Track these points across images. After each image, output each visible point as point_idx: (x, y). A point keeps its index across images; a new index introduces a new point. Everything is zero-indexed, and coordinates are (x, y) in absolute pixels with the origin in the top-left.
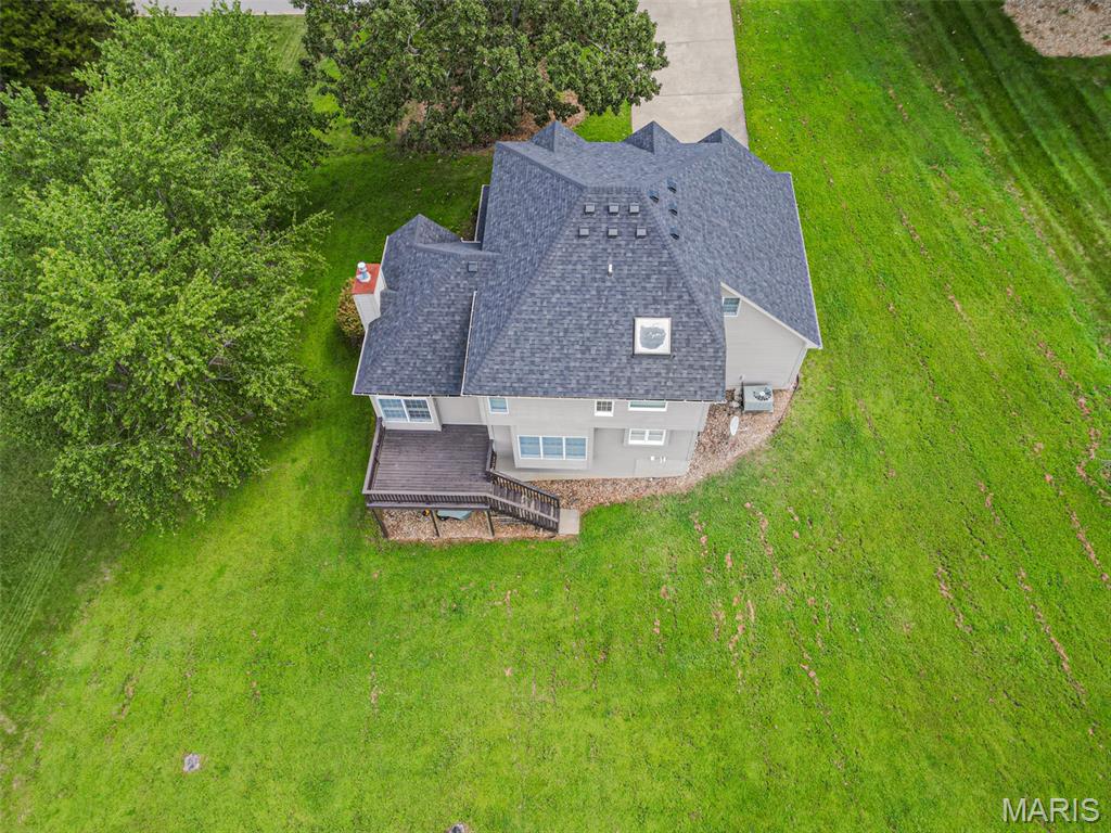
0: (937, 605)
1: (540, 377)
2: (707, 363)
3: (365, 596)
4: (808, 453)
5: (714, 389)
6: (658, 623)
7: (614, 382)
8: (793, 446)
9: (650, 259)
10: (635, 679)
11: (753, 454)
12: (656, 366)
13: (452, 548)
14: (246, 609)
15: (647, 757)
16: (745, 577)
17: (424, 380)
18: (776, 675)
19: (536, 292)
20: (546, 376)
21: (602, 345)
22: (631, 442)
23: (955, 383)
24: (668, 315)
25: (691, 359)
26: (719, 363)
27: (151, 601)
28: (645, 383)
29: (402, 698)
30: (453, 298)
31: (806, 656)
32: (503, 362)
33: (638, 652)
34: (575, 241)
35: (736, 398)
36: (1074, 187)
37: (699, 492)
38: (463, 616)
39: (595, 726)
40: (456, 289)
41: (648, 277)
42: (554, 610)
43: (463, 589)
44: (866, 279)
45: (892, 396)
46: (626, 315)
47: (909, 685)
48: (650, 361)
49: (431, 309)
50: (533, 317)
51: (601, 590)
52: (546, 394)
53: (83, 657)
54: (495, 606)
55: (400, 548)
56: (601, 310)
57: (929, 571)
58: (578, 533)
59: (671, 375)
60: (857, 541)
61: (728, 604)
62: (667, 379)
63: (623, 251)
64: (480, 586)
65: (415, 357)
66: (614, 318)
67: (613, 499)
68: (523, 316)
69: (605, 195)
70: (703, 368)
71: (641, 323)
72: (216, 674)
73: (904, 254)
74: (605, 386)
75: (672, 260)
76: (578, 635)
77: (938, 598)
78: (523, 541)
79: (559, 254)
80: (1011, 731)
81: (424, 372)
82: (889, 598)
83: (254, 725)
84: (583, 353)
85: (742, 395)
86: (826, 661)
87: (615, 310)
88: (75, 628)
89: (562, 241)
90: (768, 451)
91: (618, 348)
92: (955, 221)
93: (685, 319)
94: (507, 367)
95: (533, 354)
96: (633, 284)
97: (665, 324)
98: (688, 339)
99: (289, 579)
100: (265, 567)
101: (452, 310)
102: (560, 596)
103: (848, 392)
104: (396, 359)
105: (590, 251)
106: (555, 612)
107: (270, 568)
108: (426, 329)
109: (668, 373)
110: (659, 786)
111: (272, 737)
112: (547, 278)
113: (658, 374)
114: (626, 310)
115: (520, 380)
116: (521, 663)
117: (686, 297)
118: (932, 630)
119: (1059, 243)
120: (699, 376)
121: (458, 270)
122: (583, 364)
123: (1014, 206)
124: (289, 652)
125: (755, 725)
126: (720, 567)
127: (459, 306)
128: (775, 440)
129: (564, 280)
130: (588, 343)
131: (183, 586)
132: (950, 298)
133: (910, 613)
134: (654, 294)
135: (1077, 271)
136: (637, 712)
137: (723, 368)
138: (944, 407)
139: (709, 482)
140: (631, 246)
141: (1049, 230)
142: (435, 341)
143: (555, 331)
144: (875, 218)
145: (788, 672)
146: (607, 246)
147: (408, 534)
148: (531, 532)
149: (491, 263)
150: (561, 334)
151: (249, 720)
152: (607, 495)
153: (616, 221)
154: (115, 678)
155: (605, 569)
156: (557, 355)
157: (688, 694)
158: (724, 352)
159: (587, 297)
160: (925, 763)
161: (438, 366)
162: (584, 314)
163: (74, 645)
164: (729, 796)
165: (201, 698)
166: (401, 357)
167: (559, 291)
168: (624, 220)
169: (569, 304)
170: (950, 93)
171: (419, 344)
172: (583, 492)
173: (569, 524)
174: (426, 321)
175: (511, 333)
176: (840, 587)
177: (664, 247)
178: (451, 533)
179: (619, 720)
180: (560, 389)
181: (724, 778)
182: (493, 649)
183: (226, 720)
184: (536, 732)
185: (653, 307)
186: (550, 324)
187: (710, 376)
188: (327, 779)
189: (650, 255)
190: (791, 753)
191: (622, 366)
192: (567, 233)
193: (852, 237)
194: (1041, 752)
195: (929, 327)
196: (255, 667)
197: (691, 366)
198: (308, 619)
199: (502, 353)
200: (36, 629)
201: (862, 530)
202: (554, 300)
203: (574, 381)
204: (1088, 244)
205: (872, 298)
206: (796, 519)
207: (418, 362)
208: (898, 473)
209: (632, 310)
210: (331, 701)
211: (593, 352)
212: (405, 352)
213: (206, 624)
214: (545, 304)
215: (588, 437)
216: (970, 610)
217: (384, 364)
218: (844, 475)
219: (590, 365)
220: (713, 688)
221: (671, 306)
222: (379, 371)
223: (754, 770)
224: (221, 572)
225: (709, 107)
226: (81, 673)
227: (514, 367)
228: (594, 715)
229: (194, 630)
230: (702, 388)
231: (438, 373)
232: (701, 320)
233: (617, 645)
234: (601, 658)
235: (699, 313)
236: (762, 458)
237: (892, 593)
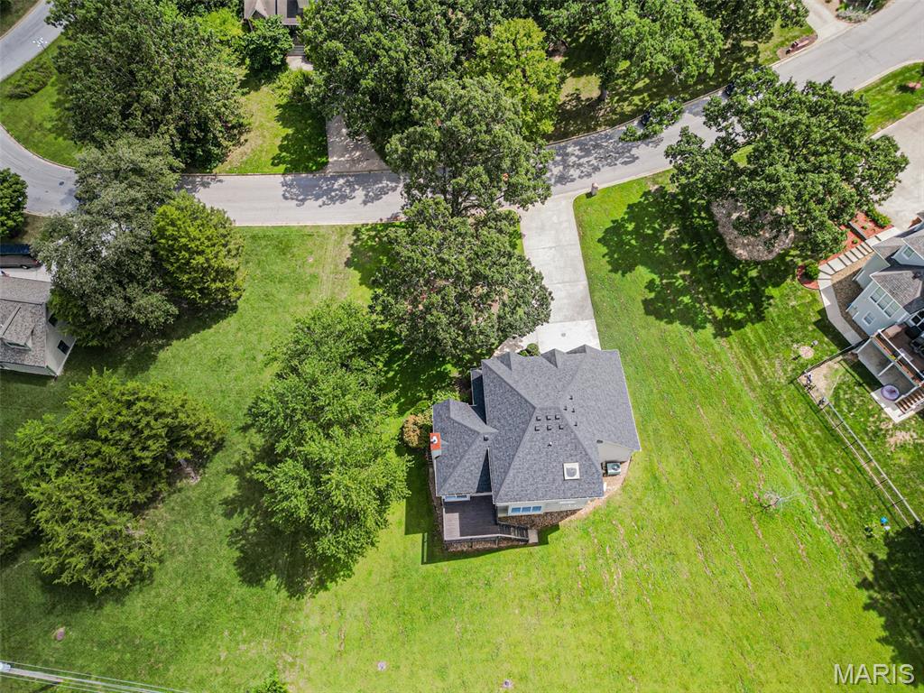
0: (697, 564)
1: (525, 493)
2: (595, 481)
3: (443, 580)
4: (638, 494)
5: (599, 492)
6: (580, 583)
7: (557, 492)
8: (632, 491)
9: (567, 437)
10: (574, 610)
11: (614, 496)
12: (574, 484)
14: (387, 592)
15: (583, 644)
16: (616, 557)
17: (468, 487)
18: (633, 602)
19: (520, 455)
20: (529, 492)
21: (551, 476)
23: (702, 453)
24: (577, 461)
25: (587, 479)
26: (600, 480)
27: (340, 592)
28: (570, 492)
29: (470, 627)
30: (478, 451)
31: (645, 592)
32: (509, 488)
33: (573, 597)
34: (534, 433)
36: (754, 342)
37: (591, 517)
38: (491, 587)
39: (558, 632)
40: (480, 447)
41: (567, 445)
42: (533, 580)
43: (488, 574)
45: (674, 461)
46: (559, 462)
47: (688, 601)
48: (572, 482)
49: (469, 457)
50: (520, 466)
51: (553, 569)
53: (314, 622)
54: (505, 581)
55: (454, 556)
56: (549, 461)
57: (694, 548)
58: (537, 541)
59: (581, 487)
60: (663, 536)
61: (609, 571)
62: (579, 490)
63: (555, 435)
64: (496, 571)
65: (463, 478)
66: (555, 464)
67: (552, 523)
68: (516, 467)
69: (545, 410)
70: (593, 483)
71: (567, 466)
72: (382, 624)
73: (675, 381)
74: (553, 494)
75: (576, 437)
76: (545, 592)
77: (698, 561)
78: (512, 547)
79: (528, 438)
80: (729, 618)
81: (468, 484)
82: (678, 562)
83: (406, 646)
84: (543, 480)
85: (606, 468)
86: (653, 594)
87: (555, 461)
88: (305, 608)
89: (529, 432)
90: (620, 494)
91: (557, 477)
92: (698, 362)
93: (584, 463)
94: (512, 490)
95: (522, 483)
96: (561, 449)
97: (576, 466)
98: (586, 471)
100: (390, 570)
101: (479, 456)
102: (534, 573)
103: (655, 460)
104: (455, 479)
105: (541, 436)
107: (393, 570)
109: (579, 487)
110: (589, 655)
111: (415, 650)
112: (524, 449)
113: (575, 487)
114: (559, 460)
115: (517, 495)
116: (522, 607)
117: (583, 453)
118: (696, 576)
119: (746, 374)
120: (592, 487)
121: (480, 439)
122: (544, 486)
123: (726, 353)
125: (626, 625)
126: (604, 553)
127: (482, 455)
128: (623, 488)
129: (531, 449)
130: (544, 476)
132: (698, 407)
133: (687, 568)
134: (570, 453)
135: (754, 390)
136: (576, 624)
138: (697, 466)
140: (558, 433)
141: (742, 367)
142: (472, 471)
143: (530, 472)
145: (638, 600)
146: (548, 433)
149: (494, 435)
150: (533, 473)
151: (403, 644)
152: (548, 521)
153: (551, 422)
154: (334, 630)
156: (532, 483)
157: (597, 614)
159: (542, 456)
160: (696, 634)
162: (541, 463)
163: (307, 616)
164: (619, 656)
165: (377, 636)
166: (457, 478)
167: (530, 454)
168: (554, 422)
169: (535, 459)
172: (537, 520)
173: (533, 538)
174: (467, 462)
175: (511, 474)
176: (657, 559)
177: (572, 431)
178: (477, 546)
179: (568, 628)
180: (535, 497)
181: (616, 649)
182: (508, 601)
183: (392, 645)
184: (533, 637)
185: (570, 458)
186: (528, 469)
187: (597, 486)
188: (445, 667)
190: (641, 635)
191: (560, 485)
192: (530, 429)
194: (740, 625)
196: (399, 619)
197: (588, 483)
198: (418, 595)
199: (509, 484)
200: (285, 610)
201: (664, 531)
202: (528, 458)
203: (540, 493)
204: (760, 374)
205: (662, 408)
206: (636, 527)
207: (465, 480)
208: (679, 501)
209: (562, 460)
210: (438, 632)
211: (547, 479)
212: (459, 476)
213: (370, 601)
214: (524, 460)
215: (543, 506)
216: (711, 565)
217: (450, 482)
218: (655, 504)
219: (546, 486)
220: (607, 610)
221: (578, 457)
222: (448, 485)
223: (628, 644)
225: (571, 291)
226: (315, 630)
227: (514, 490)
228: (557, 627)
229: (364, 604)
230: (594, 492)
231: (474, 484)
232: (591, 463)
233: (563, 594)
234: (557, 601)
235: (590, 459)
236: (618, 498)
237: (679, 560)
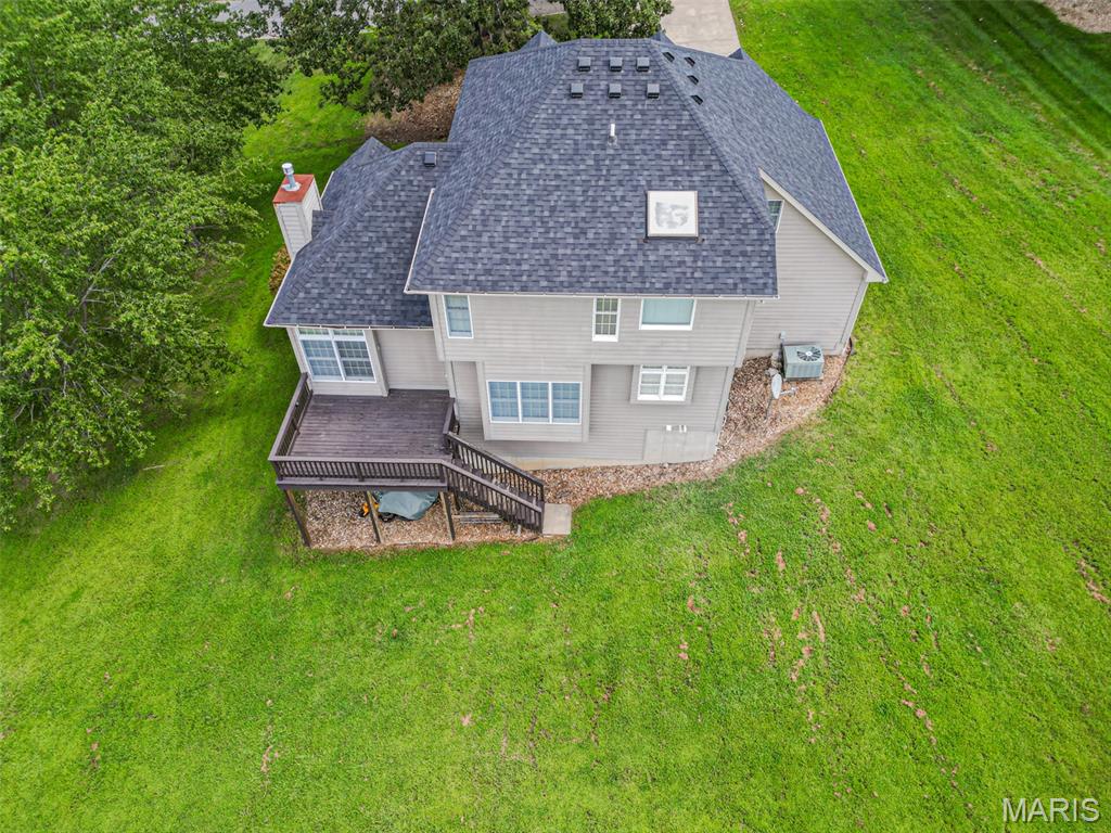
0: (1089, 612)
1: (514, 267)
2: (749, 248)
3: (273, 621)
4: (874, 426)
5: (762, 281)
6: (685, 646)
7: (620, 274)
8: (854, 418)
9: (666, 122)
10: (655, 727)
11: (801, 428)
12: (679, 253)
13: (396, 556)
14: (102, 643)
16: (805, 581)
17: (362, 307)
18: (867, 716)
19: (512, 161)
20: (525, 267)
21: (604, 227)
22: (642, 398)
23: (1057, 343)
24: (691, 188)
25: (727, 243)
26: (766, 248)
28: (664, 275)
29: (307, 762)
30: (403, 198)
31: (908, 687)
32: (464, 249)
33: (657, 687)
34: (565, 102)
35: (774, 363)
37: (733, 477)
38: (406, 645)
39: (596, 799)
40: (408, 188)
41: (664, 143)
42: (536, 633)
43: (408, 609)
44: (920, 241)
45: (975, 360)
46: (635, 188)
47: (1068, 726)
48: (670, 246)
49: (373, 213)
50: (507, 192)
51: (603, 604)
52: (524, 289)
54: (452, 631)
55: (325, 559)
56: (601, 183)
57: (1068, 567)
58: (569, 533)
59: (700, 264)
60: (957, 531)
61: (784, 618)
62: (695, 269)
63: (629, 113)
64: (433, 604)
65: (350, 275)
66: (619, 193)
67: (615, 490)
68: (493, 191)
69: (606, 49)
70: (744, 254)
71: (656, 198)
72: (42, 734)
73: (963, 216)
74: (608, 279)
75: (694, 122)
76: (571, 666)
77: (1089, 602)
78: (494, 545)
79: (543, 116)
81: (362, 296)
82: (1017, 604)
83: (82, 807)
84: (576, 237)
85: (782, 361)
86: (937, 693)
87: (620, 183)
89: (547, 101)
90: (822, 426)
91: (624, 230)
92: (1017, 182)
93: (715, 194)
94: (471, 255)
95: (507, 239)
96: (644, 152)
97: (688, 199)
98: (721, 218)
99: (168, 602)
101: (402, 214)
102: (544, 614)
103: (916, 358)
104: (325, 279)
105: (585, 112)
106: (536, 635)
107: (145, 588)
108: (367, 239)
109: (695, 261)
112: (526, 145)
113: (680, 264)
114: (635, 183)
115: (488, 272)
116: (487, 708)
117: (716, 167)
118: (1089, 647)
120: (738, 265)
121: (412, 163)
122: (577, 251)
123: (1086, 166)
124: (153, 700)
125: (844, 791)
126: (769, 571)
127: (412, 209)
128: (829, 412)
129: (549, 147)
130: (581, 225)
131: (21, 614)
132: (1028, 255)
133: (1050, 623)
134: (673, 163)
136: (660, 776)
137: (772, 254)
138: (1045, 369)
139: (745, 466)
140: (640, 107)
142: (378, 256)
143: (537, 209)
144: (922, 184)
145: (884, 710)
146: (608, 107)
147: (338, 540)
148: (505, 533)
149: (455, 154)
150: (546, 213)
151: (77, 798)
152: (608, 484)
153: (619, 77)
155: (607, 579)
156: (541, 240)
157: (734, 745)
158: (773, 234)
159: (582, 167)
161: (382, 287)
162: (578, 188)
166: (331, 275)
167: (542, 160)
168: (630, 77)
169: (558, 176)
170: (986, 70)
171: (357, 258)
172: (575, 482)
173: (558, 522)
174: (366, 228)
175: (476, 212)
176: (944, 591)
177: (684, 107)
178: (395, 536)
179: (632, 787)
180: (544, 283)
182: (446, 688)
183: (42, 801)
184: (505, 810)
185: (671, 179)
186: (531, 201)
187: (754, 264)
189: (665, 116)
191: (631, 252)
192: (554, 92)
193: (896, 202)
195: (1008, 285)
196: (99, 721)
197: (727, 253)
198: (187, 656)
199: (464, 238)
201: (962, 518)
202: (536, 172)
203: (565, 273)
205: (930, 259)
206: (868, 506)
207: (354, 282)
208: (1000, 447)
209: (643, 183)
210: (201, 770)
211: (591, 235)
212: (337, 269)
213: (41, 665)
214: (524, 176)
215: (582, 379)
217: (309, 285)
218: (927, 451)
219: (586, 252)
220: (772, 736)
221: (696, 178)
222: (302, 295)
224: (76, 596)
227: (480, 255)
228: (594, 781)
229: (24, 673)
230: (744, 280)
231: (381, 297)
232: (738, 194)
233: (627, 677)
234: (601, 695)
235: (735, 185)
236: (816, 434)
237: (1021, 598)
